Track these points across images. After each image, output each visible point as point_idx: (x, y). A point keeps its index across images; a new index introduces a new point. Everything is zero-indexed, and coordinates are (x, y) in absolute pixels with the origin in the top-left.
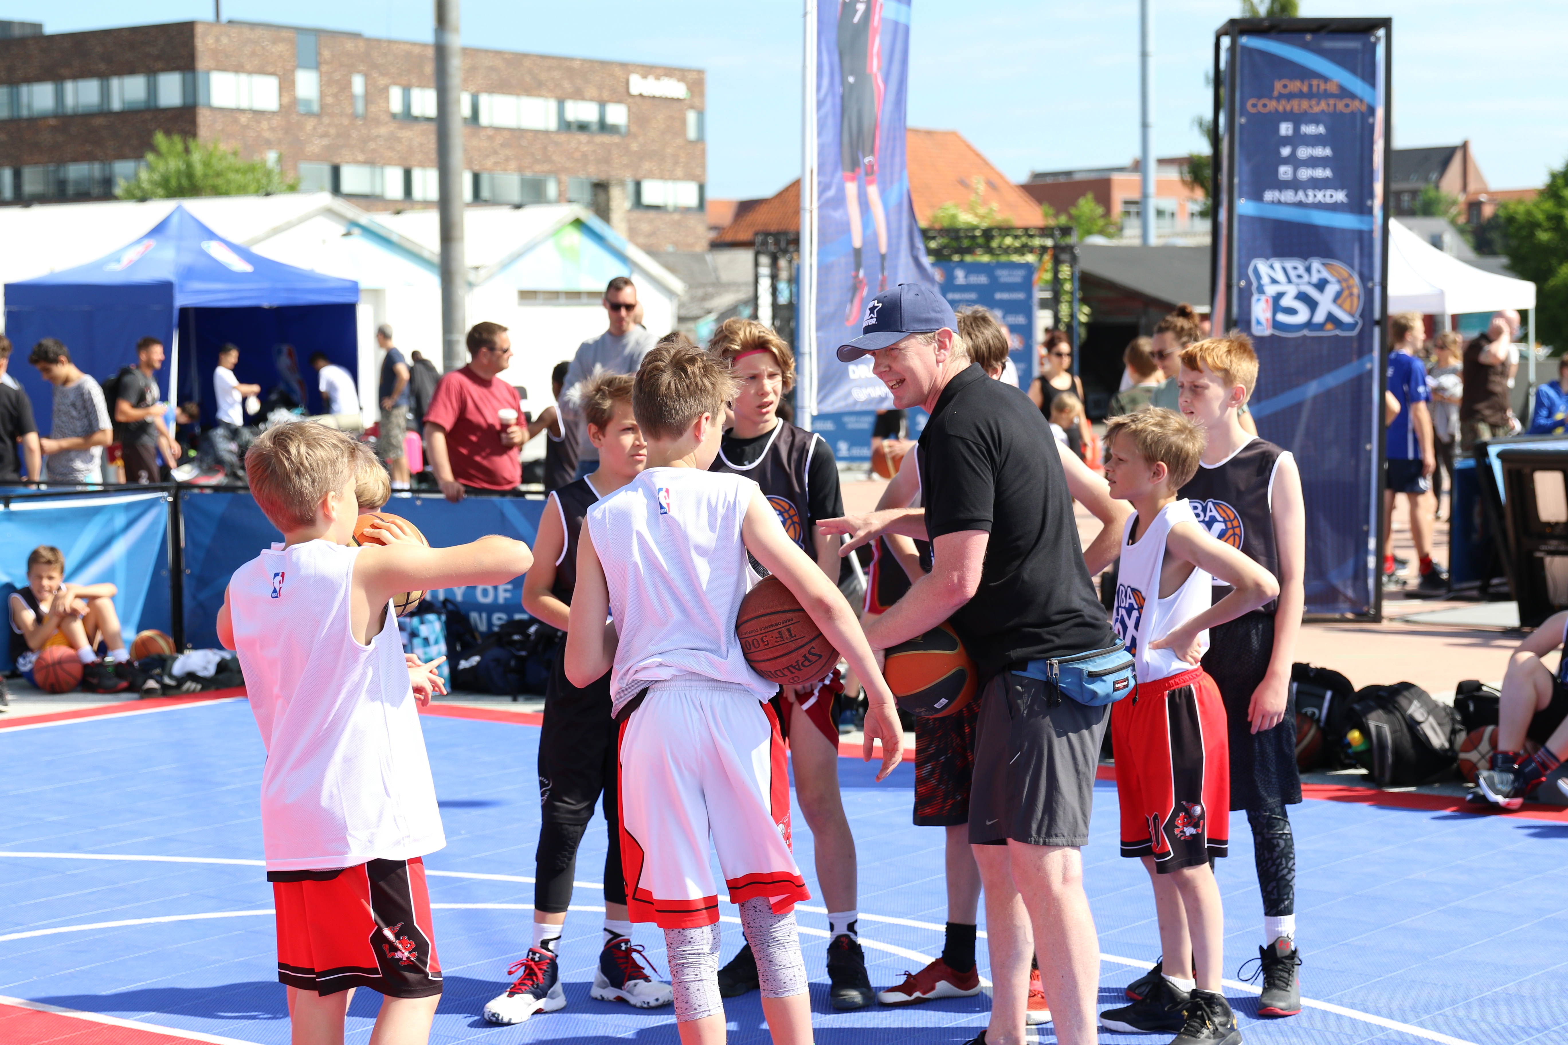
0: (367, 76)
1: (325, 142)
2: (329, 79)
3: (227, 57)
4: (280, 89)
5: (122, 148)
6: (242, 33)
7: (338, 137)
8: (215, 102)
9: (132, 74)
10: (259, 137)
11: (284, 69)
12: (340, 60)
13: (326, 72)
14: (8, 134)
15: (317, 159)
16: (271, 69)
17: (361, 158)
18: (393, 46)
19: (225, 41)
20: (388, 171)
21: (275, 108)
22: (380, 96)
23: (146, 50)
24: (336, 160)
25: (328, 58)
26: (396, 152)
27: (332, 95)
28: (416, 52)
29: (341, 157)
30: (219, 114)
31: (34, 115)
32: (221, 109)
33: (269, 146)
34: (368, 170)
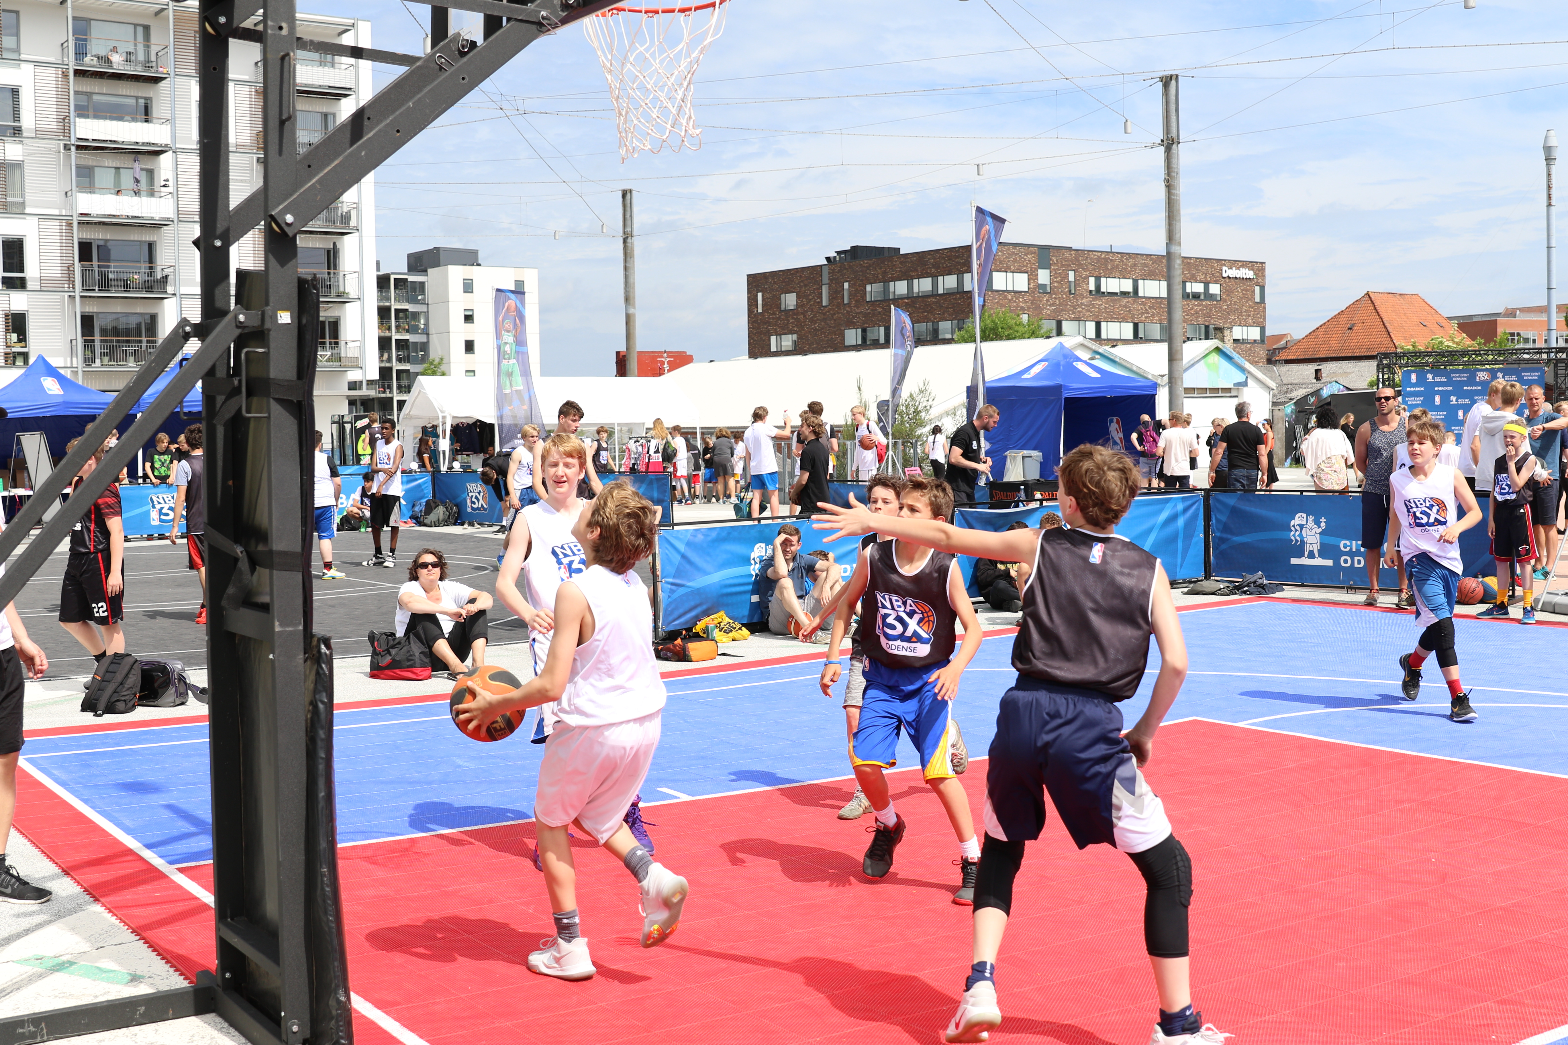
0: (1075, 271)
1: (1053, 308)
2: (1056, 273)
3: (1001, 262)
4: (1029, 280)
5: (944, 314)
6: (1009, 249)
7: (1060, 305)
8: (995, 288)
9: (949, 274)
10: (1018, 306)
11: (1031, 268)
12: (1062, 262)
13: (1054, 269)
14: (883, 308)
15: (1049, 317)
16: (1024, 269)
17: (1073, 316)
18: (1090, 254)
19: (1000, 253)
20: (1088, 323)
21: (1026, 289)
22: (1083, 281)
23: (957, 260)
24: (1059, 317)
25: (1055, 261)
26: (1091, 312)
27: (1057, 282)
28: (1103, 256)
29: (1062, 316)
30: (996, 294)
31: (896, 297)
32: (998, 291)
33: (1023, 310)
34: (1077, 323)
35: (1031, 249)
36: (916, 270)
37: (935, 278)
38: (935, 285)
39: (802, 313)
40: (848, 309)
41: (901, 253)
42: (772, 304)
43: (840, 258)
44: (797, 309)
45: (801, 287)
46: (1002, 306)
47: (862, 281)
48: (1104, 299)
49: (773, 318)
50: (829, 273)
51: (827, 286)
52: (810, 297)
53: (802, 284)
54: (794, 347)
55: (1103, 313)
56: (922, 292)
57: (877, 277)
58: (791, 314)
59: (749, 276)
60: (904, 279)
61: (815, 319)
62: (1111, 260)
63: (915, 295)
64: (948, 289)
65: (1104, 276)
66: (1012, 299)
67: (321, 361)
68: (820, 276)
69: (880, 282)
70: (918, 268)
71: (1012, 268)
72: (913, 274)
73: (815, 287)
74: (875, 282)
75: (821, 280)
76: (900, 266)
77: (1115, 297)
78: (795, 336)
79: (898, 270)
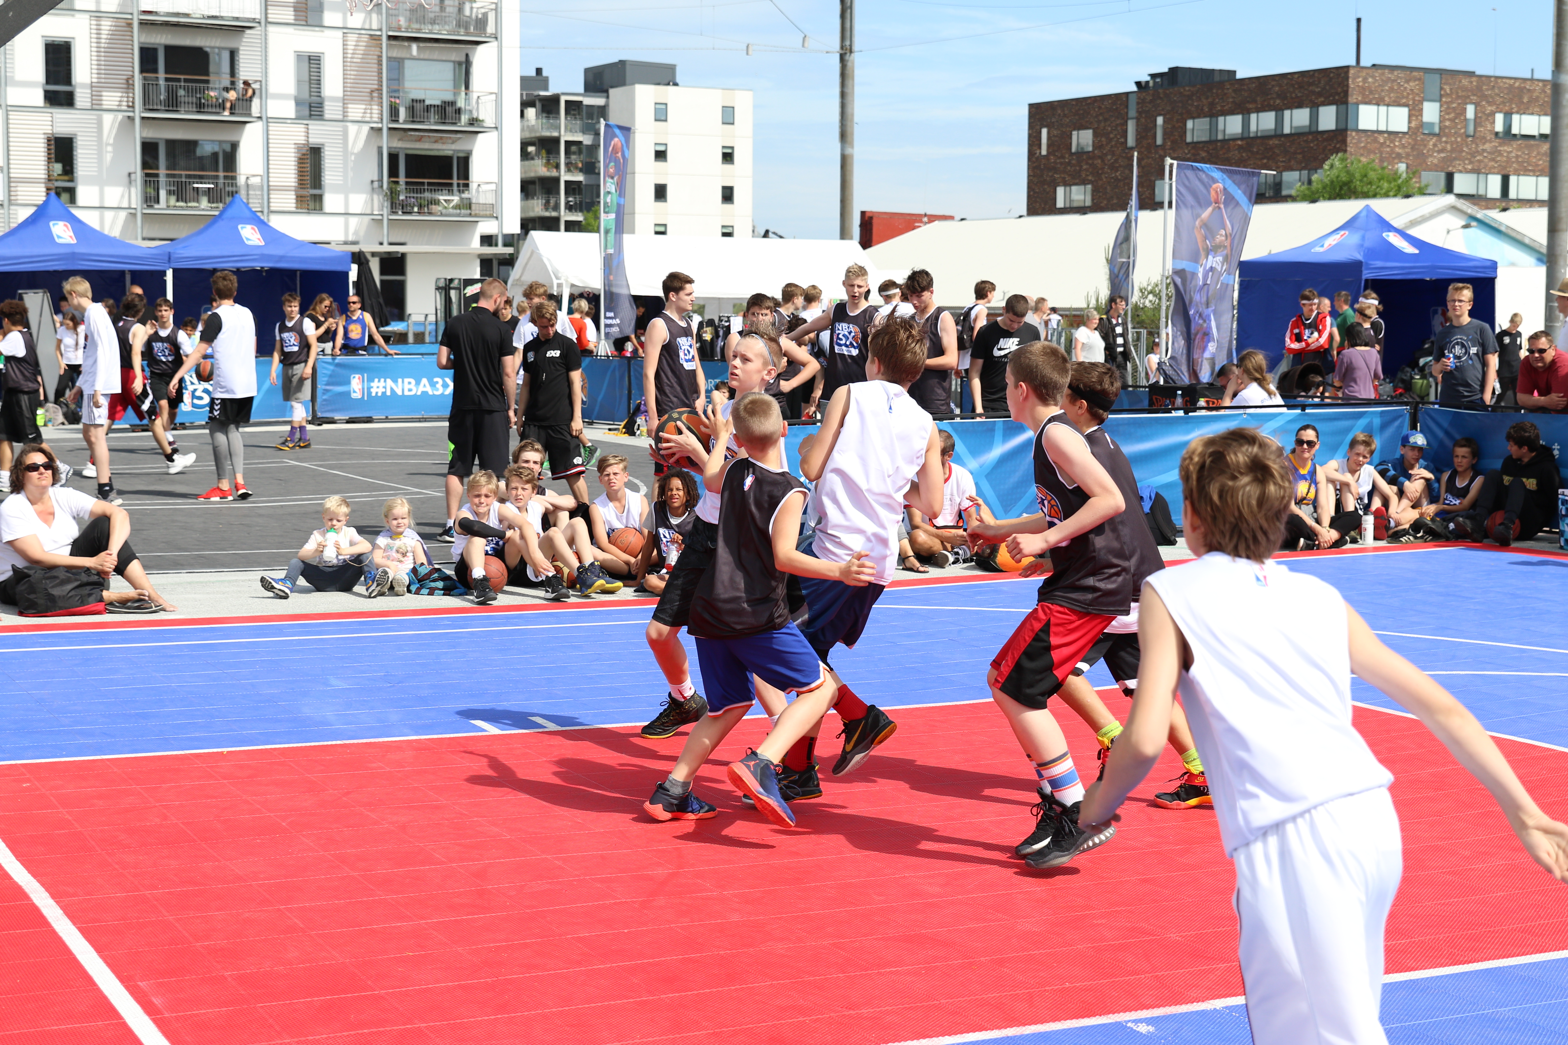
0: (1477, 105)
1: (1442, 155)
2: (1448, 108)
3: (1371, 92)
4: (1410, 116)
5: (1290, 161)
6: (1383, 74)
7: (1453, 150)
8: (1361, 126)
9: (1300, 106)
10: (1392, 152)
11: (1414, 100)
12: (1457, 93)
13: (1446, 102)
14: (1208, 152)
15: (1435, 168)
16: (1404, 101)
17: (1470, 167)
18: (1499, 81)
19: (1370, 80)
20: (1490, 177)
21: (1405, 129)
22: (1487, 119)
23: (1311, 88)
24: (1450, 169)
25: (1448, 91)
26: (1497, 162)
27: (1449, 120)
28: (1517, 84)
29: (1454, 166)
30: (1363, 135)
31: (1227, 137)
32: (1365, 131)
33: (1399, 158)
34: (1474, 176)
35: (1415, 74)
36: (1255, 101)
37: (1280, 113)
38: (1279, 121)
39: (1100, 157)
40: (1161, 152)
41: (1239, 76)
42: (1060, 143)
43: (1155, 83)
44: (1093, 151)
45: (1099, 122)
46: (1370, 152)
47: (1181, 114)
48: (1515, 144)
49: (1061, 163)
50: (1138, 103)
51: (1135, 121)
52: (1112, 136)
53: (1101, 118)
54: (1088, 203)
55: (1513, 162)
56: (1262, 131)
57: (1202, 110)
58: (1085, 157)
59: (1031, 106)
60: (1238, 114)
61: (1117, 165)
62: (1529, 90)
63: (1252, 135)
64: (1296, 128)
65: (1517, 113)
66: (1385, 142)
67: (446, 208)
68: (1127, 107)
69: (1205, 117)
70: (1258, 98)
71: (1386, 99)
72: (1251, 106)
73: (1119, 122)
74: (1199, 117)
75: (1127, 113)
76: (1233, 95)
77: (1532, 142)
78: (1089, 187)
79: (1231, 100)
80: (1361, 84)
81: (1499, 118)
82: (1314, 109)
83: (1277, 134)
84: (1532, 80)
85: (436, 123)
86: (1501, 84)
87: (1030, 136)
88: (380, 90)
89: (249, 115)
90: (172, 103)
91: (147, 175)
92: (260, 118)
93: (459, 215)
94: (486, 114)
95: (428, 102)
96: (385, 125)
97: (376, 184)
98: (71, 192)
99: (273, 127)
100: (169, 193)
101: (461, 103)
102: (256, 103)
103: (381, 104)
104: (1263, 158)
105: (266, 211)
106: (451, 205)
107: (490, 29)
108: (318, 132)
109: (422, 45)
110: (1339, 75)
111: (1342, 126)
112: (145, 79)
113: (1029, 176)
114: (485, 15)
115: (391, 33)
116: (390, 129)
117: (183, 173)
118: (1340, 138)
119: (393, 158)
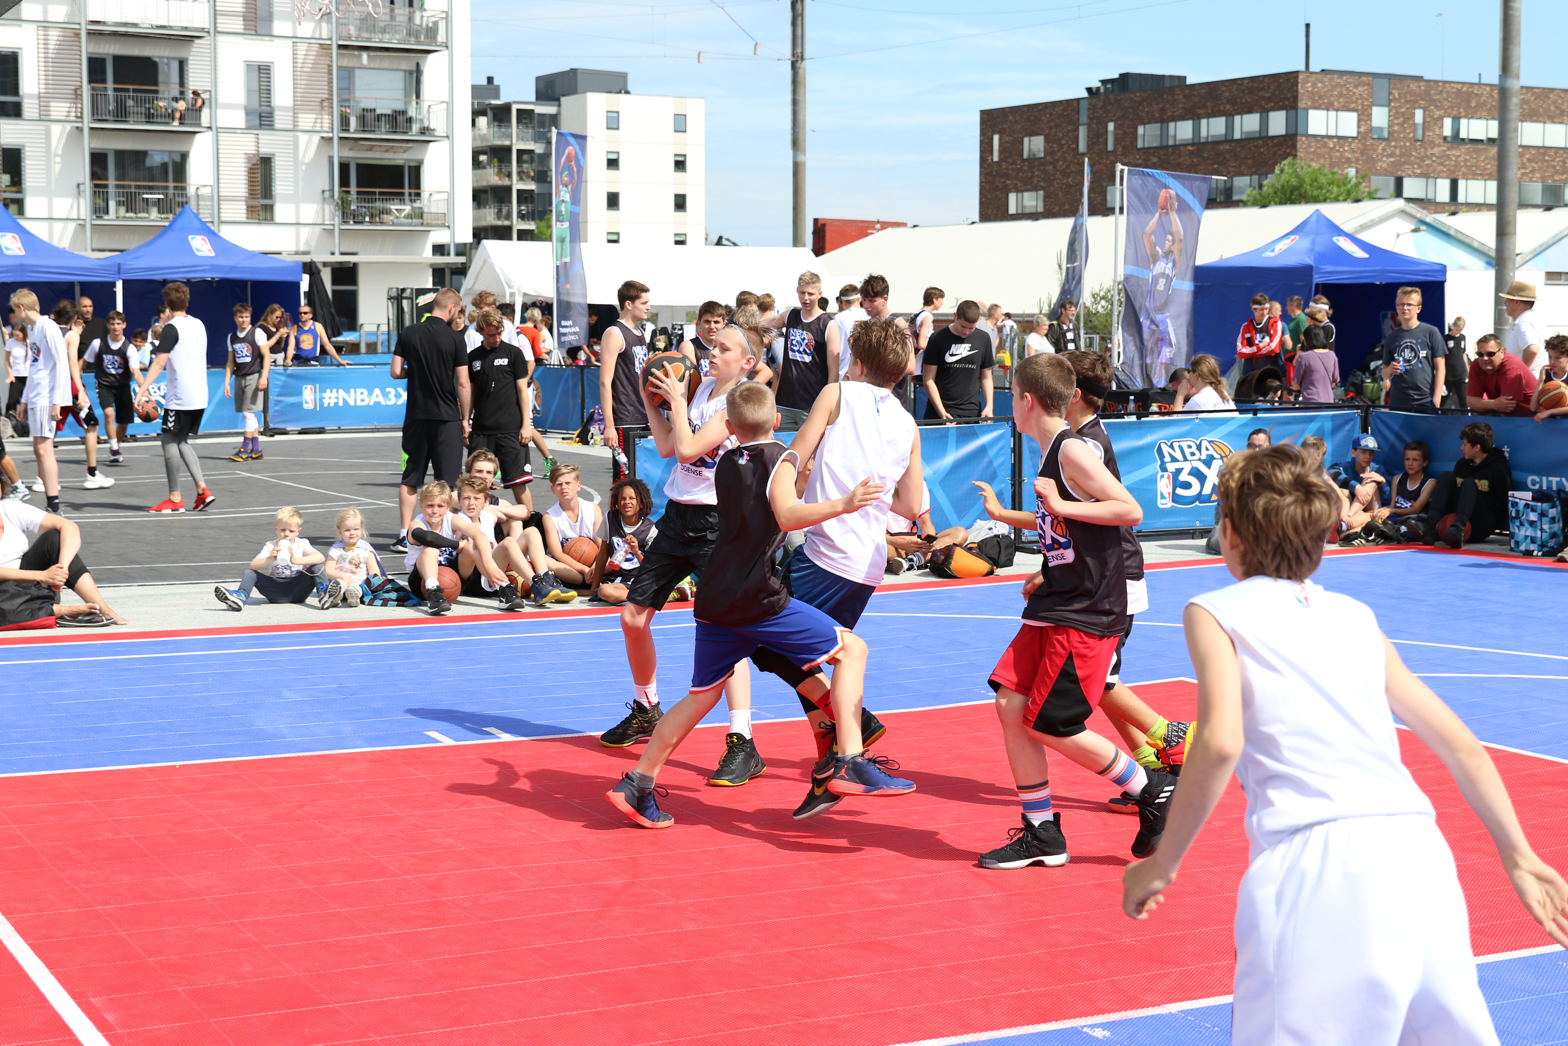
0: (1425, 109)
1: (1392, 159)
2: (1397, 113)
3: (1320, 97)
4: (1359, 121)
5: (1240, 166)
6: (1332, 79)
7: (1402, 155)
8: (1311, 131)
9: (1250, 111)
10: (1342, 156)
11: (1363, 105)
12: (1406, 97)
13: (1395, 107)
14: (1158, 157)
15: (1385, 173)
16: (1353, 105)
17: (1419, 171)
18: (1447, 85)
19: (1319, 85)
20: (1439, 181)
21: (1355, 134)
22: (1435, 124)
23: (1261, 94)
24: (1400, 173)
25: (1397, 96)
26: (1445, 166)
27: (1398, 124)
28: (1465, 89)
29: (1403, 171)
30: (1313, 140)
31: (1177, 143)
32: (1314, 136)
33: (1349, 162)
34: (1423, 180)
35: (1364, 79)
36: (1205, 107)
37: (1230, 118)
38: (1230, 127)
39: (1051, 163)
40: (1113, 158)
41: (1189, 81)
42: (1012, 149)
43: (1106, 89)
44: (1045, 157)
45: (1050, 128)
46: (1320, 156)
47: (1132, 120)
48: (1463, 148)
49: (1013, 170)
50: (1089, 109)
51: (1086, 127)
52: (1063, 142)
53: (1052, 124)
54: (1040, 209)
55: (1462, 166)
56: (1212, 136)
57: (1153, 115)
58: (1036, 163)
59: (983, 112)
60: (1188, 119)
61: (1069, 171)
62: (1476, 95)
63: (1202, 140)
64: (1246, 133)
65: (1465, 117)
66: (1335, 147)
67: (397, 217)
68: (1078, 113)
69: (1156, 122)
70: (1209, 104)
71: (1336, 104)
72: (1201, 112)
73: (1070, 128)
74: (1149, 122)
75: (1078, 119)
76: (1184, 100)
77: (1480, 146)
78: (1041, 193)
79: (1181, 106)
80: (1310, 89)
81: (1448, 122)
82: (1264, 115)
83: (1228, 139)
84: (1479, 84)
85: (387, 132)
86: (1449, 89)
87: (982, 142)
88: (330, 99)
89: (199, 125)
90: (121, 114)
91: (96, 186)
92: (210, 128)
93: (410, 225)
94: (437, 123)
95: (378, 112)
96: (336, 134)
97: (327, 194)
98: (20, 204)
99: (222, 137)
100: (119, 204)
101: (412, 113)
102: (205, 113)
103: (331, 114)
104: (1214, 164)
105: (216, 221)
106: (403, 215)
107: (441, 37)
108: (268, 142)
109: (372, 54)
110: (1288, 80)
111: (1292, 131)
112: (93, 89)
113: (981, 182)
114: (436, 24)
115: (341, 43)
116: (341, 138)
117: (133, 183)
118: (1290, 143)
119: (344, 168)
